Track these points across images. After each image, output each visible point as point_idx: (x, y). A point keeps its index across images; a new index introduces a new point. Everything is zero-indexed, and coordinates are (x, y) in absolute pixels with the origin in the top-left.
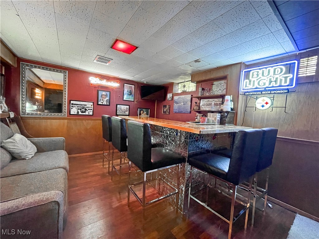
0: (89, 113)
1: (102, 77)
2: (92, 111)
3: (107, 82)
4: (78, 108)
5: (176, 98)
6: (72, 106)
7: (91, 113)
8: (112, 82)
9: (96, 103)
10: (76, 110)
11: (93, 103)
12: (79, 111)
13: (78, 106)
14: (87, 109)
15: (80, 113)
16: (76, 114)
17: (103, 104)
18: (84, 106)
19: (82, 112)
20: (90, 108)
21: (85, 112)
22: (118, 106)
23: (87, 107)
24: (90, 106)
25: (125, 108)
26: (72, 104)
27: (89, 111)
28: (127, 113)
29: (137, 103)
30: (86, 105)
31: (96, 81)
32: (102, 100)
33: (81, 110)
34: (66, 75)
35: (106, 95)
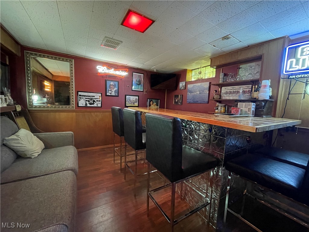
0: (97, 105)
1: (110, 65)
2: (100, 102)
3: (115, 71)
4: (86, 99)
5: (190, 86)
6: (80, 98)
7: (99, 105)
8: (121, 71)
9: (104, 94)
10: (84, 101)
11: (101, 94)
12: (88, 103)
13: (86, 97)
14: (96, 101)
15: (88, 105)
16: (84, 106)
17: (112, 95)
18: (92, 97)
19: (91, 104)
20: (98, 100)
21: (93, 104)
22: (127, 97)
23: (95, 99)
24: (98, 97)
25: (135, 99)
26: (80, 95)
27: (97, 102)
28: (136, 104)
29: (146, 93)
30: (94, 96)
31: (103, 70)
32: (111, 91)
33: (89, 102)
34: (72, 65)
35: (115, 86)
